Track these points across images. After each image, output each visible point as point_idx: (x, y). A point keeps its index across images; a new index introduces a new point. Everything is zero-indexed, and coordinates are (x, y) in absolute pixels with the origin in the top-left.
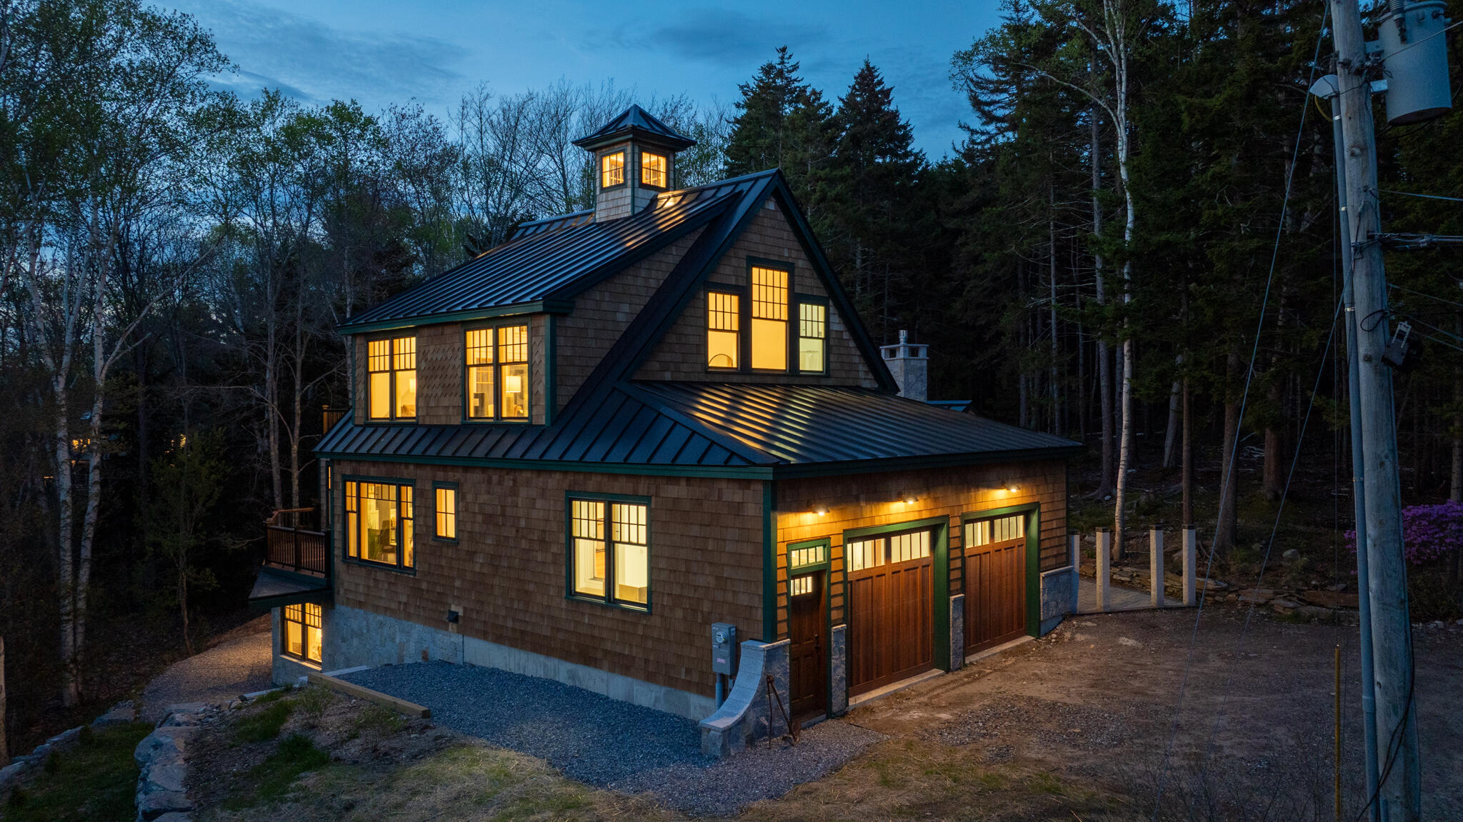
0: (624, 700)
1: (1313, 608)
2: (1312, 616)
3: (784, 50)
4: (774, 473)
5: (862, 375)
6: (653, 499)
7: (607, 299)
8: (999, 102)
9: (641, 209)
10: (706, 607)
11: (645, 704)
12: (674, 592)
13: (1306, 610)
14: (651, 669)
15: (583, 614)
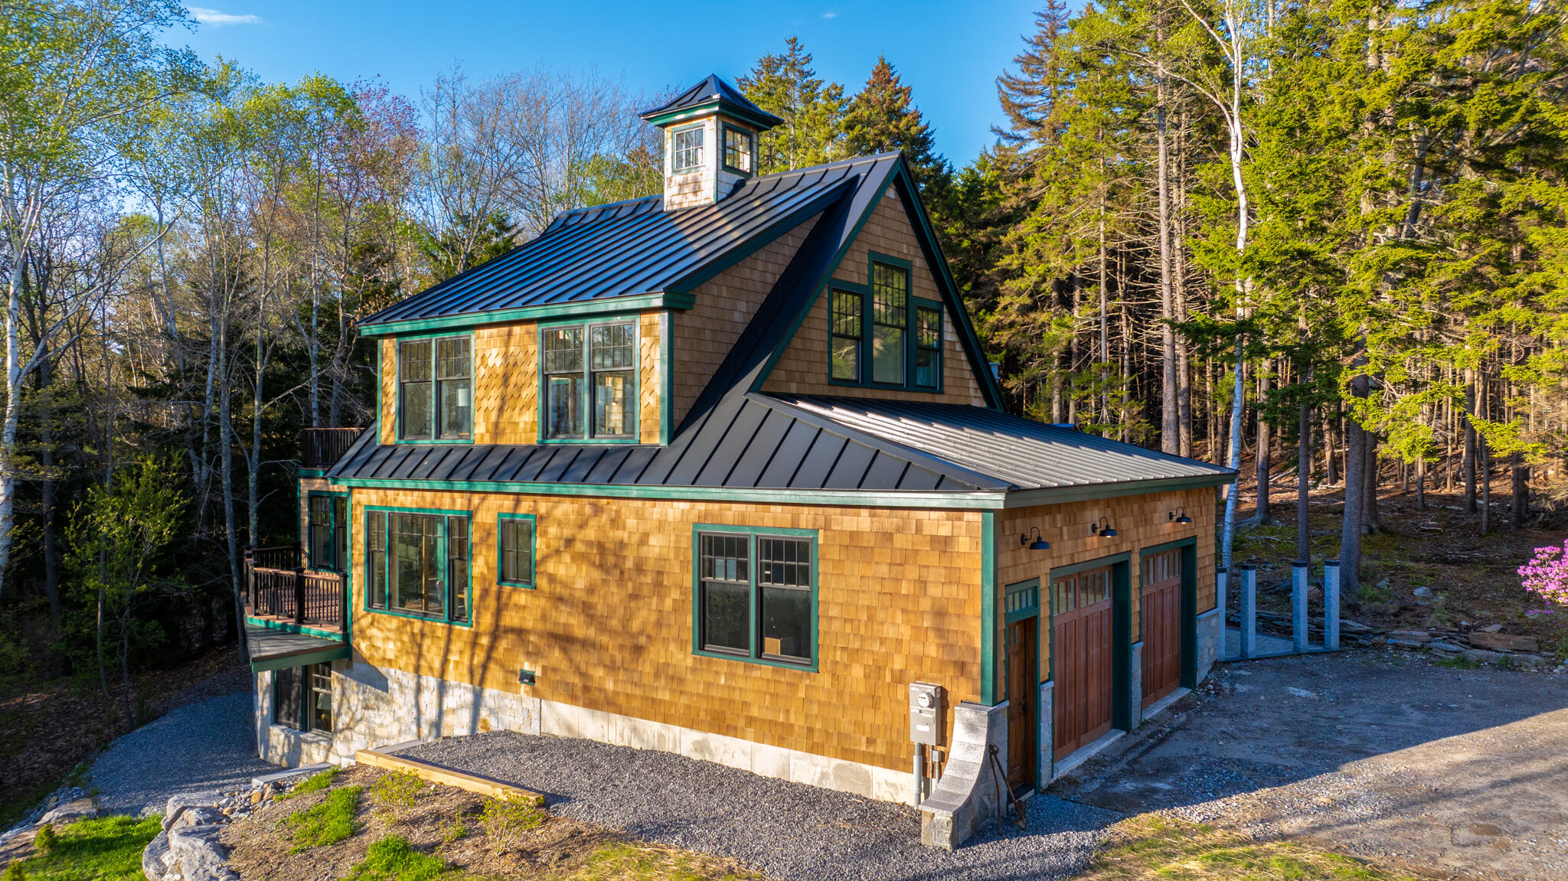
0: (775, 776)
1: (1480, 652)
2: (1480, 661)
3: (794, 41)
4: (1005, 502)
5: (972, 392)
6: (821, 532)
7: (724, 294)
8: (1032, 105)
9: (724, 196)
10: (898, 664)
11: (807, 782)
12: (850, 646)
13: (1474, 654)
14: (817, 738)
15: (717, 673)
